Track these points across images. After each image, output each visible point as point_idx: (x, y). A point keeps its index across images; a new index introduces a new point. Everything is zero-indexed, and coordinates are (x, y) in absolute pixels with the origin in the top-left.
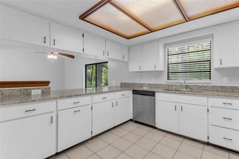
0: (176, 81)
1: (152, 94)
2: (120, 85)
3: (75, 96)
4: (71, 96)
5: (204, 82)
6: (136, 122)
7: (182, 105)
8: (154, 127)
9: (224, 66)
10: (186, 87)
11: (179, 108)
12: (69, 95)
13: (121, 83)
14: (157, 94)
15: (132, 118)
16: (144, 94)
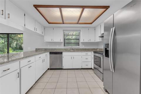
0: (69, 47)
1: (61, 53)
2: (35, 50)
3: (29, 56)
4: (27, 57)
5: (77, 47)
6: (51, 69)
7: (73, 56)
8: (62, 69)
9: (85, 41)
10: (72, 49)
11: (73, 58)
12: (26, 56)
13: (36, 49)
14: (63, 53)
15: (49, 68)
16: (56, 54)
